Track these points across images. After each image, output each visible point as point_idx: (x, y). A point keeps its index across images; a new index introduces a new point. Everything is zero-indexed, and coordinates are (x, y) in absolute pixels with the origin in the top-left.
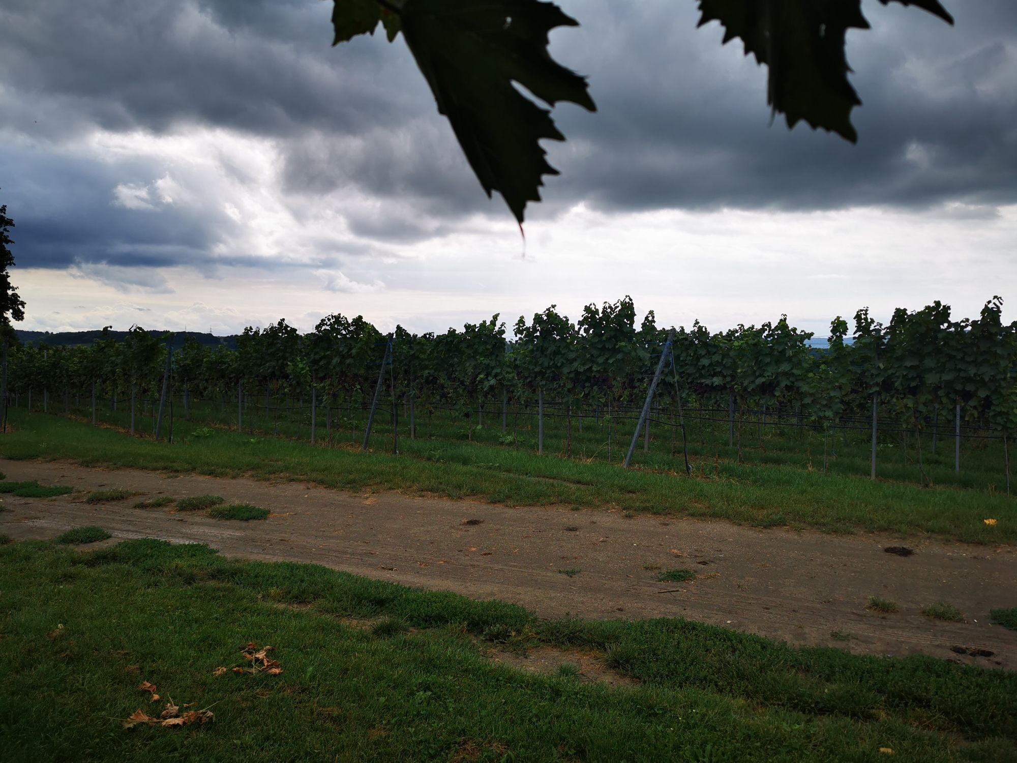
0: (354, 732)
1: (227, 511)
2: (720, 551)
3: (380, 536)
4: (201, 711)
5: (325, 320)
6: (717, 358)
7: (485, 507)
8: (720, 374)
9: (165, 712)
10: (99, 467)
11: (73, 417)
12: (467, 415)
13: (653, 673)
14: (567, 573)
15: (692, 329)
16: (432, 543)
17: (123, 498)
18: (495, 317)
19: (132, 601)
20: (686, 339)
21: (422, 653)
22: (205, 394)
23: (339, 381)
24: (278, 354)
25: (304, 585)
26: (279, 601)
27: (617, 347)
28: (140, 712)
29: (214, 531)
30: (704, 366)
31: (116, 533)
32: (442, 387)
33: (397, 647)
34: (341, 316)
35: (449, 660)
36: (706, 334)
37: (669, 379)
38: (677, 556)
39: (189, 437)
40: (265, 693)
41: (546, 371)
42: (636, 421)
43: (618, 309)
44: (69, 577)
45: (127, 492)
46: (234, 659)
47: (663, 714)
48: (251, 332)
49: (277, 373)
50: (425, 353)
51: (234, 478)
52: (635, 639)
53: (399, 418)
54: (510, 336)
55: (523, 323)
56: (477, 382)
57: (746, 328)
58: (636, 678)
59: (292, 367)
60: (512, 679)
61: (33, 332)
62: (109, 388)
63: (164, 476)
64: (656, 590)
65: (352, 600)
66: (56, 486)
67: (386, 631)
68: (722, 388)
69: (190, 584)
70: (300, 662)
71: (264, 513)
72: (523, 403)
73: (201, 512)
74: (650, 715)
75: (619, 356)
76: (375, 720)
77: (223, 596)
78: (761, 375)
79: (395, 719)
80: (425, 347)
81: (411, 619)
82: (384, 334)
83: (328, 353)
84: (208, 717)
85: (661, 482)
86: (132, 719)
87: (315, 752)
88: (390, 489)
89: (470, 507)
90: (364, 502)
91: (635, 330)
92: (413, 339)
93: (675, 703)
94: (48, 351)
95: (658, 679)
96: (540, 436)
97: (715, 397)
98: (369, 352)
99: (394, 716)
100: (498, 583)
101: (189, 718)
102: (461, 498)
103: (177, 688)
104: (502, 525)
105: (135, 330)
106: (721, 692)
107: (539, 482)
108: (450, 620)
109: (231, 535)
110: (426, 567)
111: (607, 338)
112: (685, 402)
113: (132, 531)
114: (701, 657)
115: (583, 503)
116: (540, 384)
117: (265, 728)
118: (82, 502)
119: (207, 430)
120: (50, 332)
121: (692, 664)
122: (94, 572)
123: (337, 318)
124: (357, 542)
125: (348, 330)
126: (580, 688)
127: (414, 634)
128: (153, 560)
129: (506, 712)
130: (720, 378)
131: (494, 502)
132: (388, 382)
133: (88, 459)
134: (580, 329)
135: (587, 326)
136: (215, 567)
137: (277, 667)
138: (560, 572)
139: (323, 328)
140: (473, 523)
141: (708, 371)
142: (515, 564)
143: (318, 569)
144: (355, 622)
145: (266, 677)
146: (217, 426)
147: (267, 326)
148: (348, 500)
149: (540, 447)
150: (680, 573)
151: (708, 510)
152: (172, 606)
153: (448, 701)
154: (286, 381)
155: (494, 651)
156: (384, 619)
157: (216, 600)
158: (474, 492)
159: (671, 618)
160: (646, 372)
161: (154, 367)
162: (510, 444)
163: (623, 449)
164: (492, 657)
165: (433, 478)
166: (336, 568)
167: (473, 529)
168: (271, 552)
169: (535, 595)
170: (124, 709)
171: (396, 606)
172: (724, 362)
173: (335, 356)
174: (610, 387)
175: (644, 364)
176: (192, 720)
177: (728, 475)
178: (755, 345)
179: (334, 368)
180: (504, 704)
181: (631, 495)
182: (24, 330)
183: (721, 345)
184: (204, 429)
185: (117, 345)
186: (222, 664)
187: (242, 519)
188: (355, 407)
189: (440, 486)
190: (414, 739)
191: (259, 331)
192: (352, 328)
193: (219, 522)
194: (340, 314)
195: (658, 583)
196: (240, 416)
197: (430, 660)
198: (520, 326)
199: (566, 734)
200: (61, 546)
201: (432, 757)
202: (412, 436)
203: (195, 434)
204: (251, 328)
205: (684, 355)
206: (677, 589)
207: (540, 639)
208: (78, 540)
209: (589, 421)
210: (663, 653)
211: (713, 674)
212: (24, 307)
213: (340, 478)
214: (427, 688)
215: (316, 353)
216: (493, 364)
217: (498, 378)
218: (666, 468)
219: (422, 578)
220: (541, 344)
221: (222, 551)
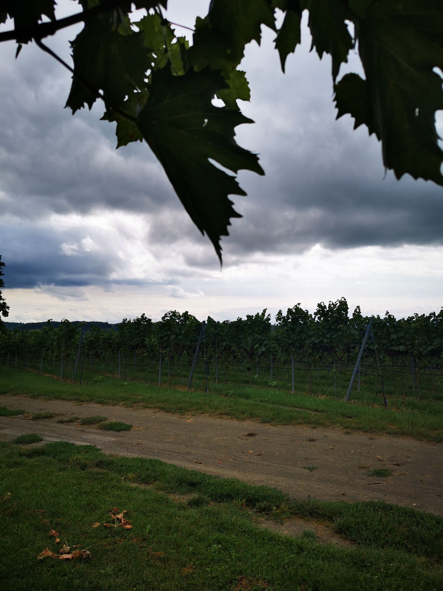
0: (173, 569)
1: (108, 425)
2: (408, 457)
3: (195, 442)
4: (83, 550)
5: (167, 314)
6: (401, 334)
7: (258, 425)
8: (404, 344)
9: (62, 550)
10: (41, 399)
11: (30, 370)
12: (249, 369)
13: (364, 538)
14: (309, 469)
15: (385, 317)
16: (226, 447)
17: (51, 417)
18: (265, 311)
19: (50, 479)
20: (381, 323)
21: (217, 519)
22: (101, 356)
23: (174, 349)
24: (141, 333)
25: (149, 472)
26: (134, 482)
27: (338, 328)
28: (48, 549)
29: (100, 438)
30: (393, 339)
31: (46, 438)
32: (234, 352)
33: (202, 514)
34: (176, 312)
35: (233, 524)
36: (394, 319)
37: (371, 347)
38: (380, 460)
39: (91, 382)
40: (122, 540)
41: (295, 343)
42: (352, 372)
43: (337, 305)
44: (17, 464)
45: (54, 413)
46: (105, 518)
47: (371, 566)
48: (126, 321)
49: (140, 345)
50: (223, 332)
51: (113, 405)
52: (352, 515)
53: (210, 370)
54: (273, 322)
55: (281, 314)
56: (254, 349)
57: (419, 316)
58: (354, 541)
59: (149, 341)
60: (273, 539)
61: (13, 323)
62: (50, 354)
63: (75, 404)
64: (367, 482)
65: (176, 483)
66: (16, 410)
67: (196, 503)
68: (405, 353)
69: (84, 469)
70: (143, 522)
71: (129, 427)
72: (282, 362)
73: (93, 426)
74: (362, 566)
75: (340, 333)
76: (186, 562)
77: (102, 477)
78: (431, 345)
79: (199, 562)
80: (224, 329)
81: (211, 495)
82: (201, 321)
83: (169, 333)
84: (86, 555)
85: (368, 411)
86: (42, 553)
87: (148, 581)
88: (203, 413)
89: (250, 425)
90: (187, 421)
91: (349, 318)
92: (217, 324)
93: (379, 559)
94: (19, 333)
95: (368, 542)
96: (293, 382)
97: (402, 359)
98: (192, 332)
99: (198, 560)
100: (266, 474)
101: (76, 555)
102: (244, 420)
103: (70, 535)
104: (268, 437)
105: (64, 321)
106: (410, 552)
107: (291, 410)
108: (235, 497)
109: (109, 440)
110: (222, 463)
111: (331, 322)
112: (383, 361)
113: (54, 437)
114: (396, 528)
115: (319, 423)
116: (292, 350)
117: (120, 563)
118: (29, 419)
119: (101, 377)
120: (23, 323)
121: (390, 532)
122: (31, 461)
123: (174, 313)
124: (182, 445)
125: (180, 320)
126: (316, 547)
127: (213, 506)
128: (65, 454)
129: (268, 560)
130: (404, 346)
131: (264, 422)
132: (203, 349)
133: (35, 394)
134: (315, 317)
135: (319, 316)
136: (98, 460)
137: (129, 524)
138: (304, 468)
139: (166, 318)
140: (251, 435)
141: (396, 342)
142: (276, 462)
143: (157, 462)
144: (177, 497)
145: (123, 530)
146: (107, 375)
147: (135, 318)
148: (178, 419)
149: (293, 389)
150: (382, 471)
151: (399, 430)
152: (72, 483)
153: (232, 551)
154: (145, 349)
155: (263, 519)
156: (195, 495)
157: (98, 480)
158: (252, 416)
159: (376, 501)
160: (357, 343)
161: (73, 342)
162: (275, 387)
163: (344, 390)
164: (261, 523)
165: (228, 407)
166: (169, 462)
167: (251, 439)
168: (131, 451)
169: (289, 483)
170: (39, 547)
171: (202, 487)
172: (406, 337)
173: (173, 335)
174: (335, 352)
175: (355, 338)
176: (77, 556)
177: (412, 407)
178: (425, 326)
179: (172, 341)
180: (267, 555)
181: (349, 419)
182: (9, 322)
183: (404, 326)
184: (99, 377)
185: (55, 329)
186: (98, 520)
187: (116, 431)
188: (183, 364)
189: (232, 412)
190: (209, 575)
191: (131, 321)
192: (182, 318)
193: (103, 432)
194: (175, 311)
195: (368, 477)
196: (119, 369)
197: (222, 524)
198: (279, 316)
199: (306, 577)
200: (14, 445)
201: (221, 588)
202: (217, 381)
203: (94, 379)
204: (126, 319)
205: (380, 332)
206: (380, 482)
207: (291, 512)
208: (24, 442)
209: (323, 373)
210: (371, 524)
211: (404, 540)
212: (9, 310)
213: (173, 406)
214: (219, 543)
215: (162, 333)
216: (263, 338)
217: (267, 347)
218: (372, 402)
219: (219, 469)
220: (292, 326)
221: (103, 450)
